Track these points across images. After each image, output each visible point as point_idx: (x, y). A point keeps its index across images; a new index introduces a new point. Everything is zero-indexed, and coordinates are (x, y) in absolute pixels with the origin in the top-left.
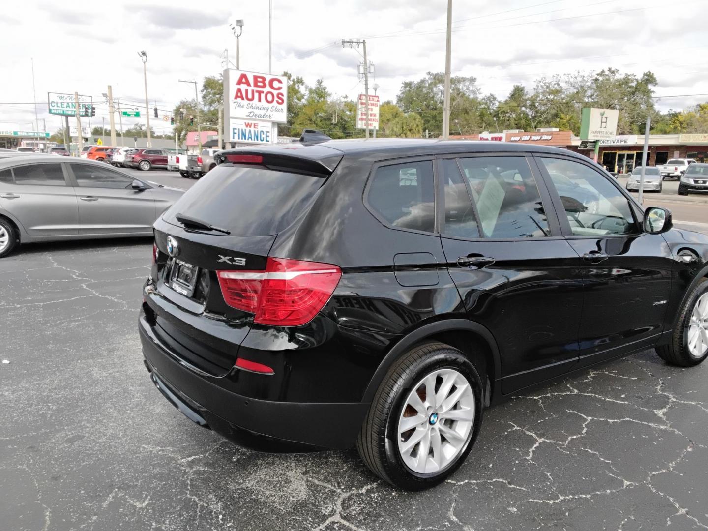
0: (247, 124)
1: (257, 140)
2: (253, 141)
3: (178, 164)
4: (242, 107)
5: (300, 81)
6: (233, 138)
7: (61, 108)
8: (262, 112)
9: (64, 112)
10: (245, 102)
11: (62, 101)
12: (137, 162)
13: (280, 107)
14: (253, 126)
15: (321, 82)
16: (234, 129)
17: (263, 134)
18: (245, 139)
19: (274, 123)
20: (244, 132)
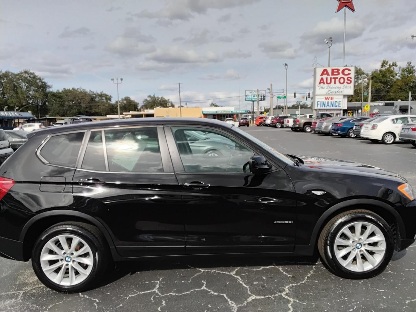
0: (326, 98)
1: (333, 107)
2: (330, 108)
3: (288, 124)
4: (324, 88)
5: (395, 65)
6: (317, 107)
7: (251, 98)
8: (336, 90)
9: (252, 99)
10: (326, 85)
11: (251, 94)
12: (274, 123)
13: (349, 85)
14: (330, 98)
15: (411, 63)
16: (318, 102)
17: (337, 103)
18: (325, 107)
19: (345, 96)
20: (324, 103)
